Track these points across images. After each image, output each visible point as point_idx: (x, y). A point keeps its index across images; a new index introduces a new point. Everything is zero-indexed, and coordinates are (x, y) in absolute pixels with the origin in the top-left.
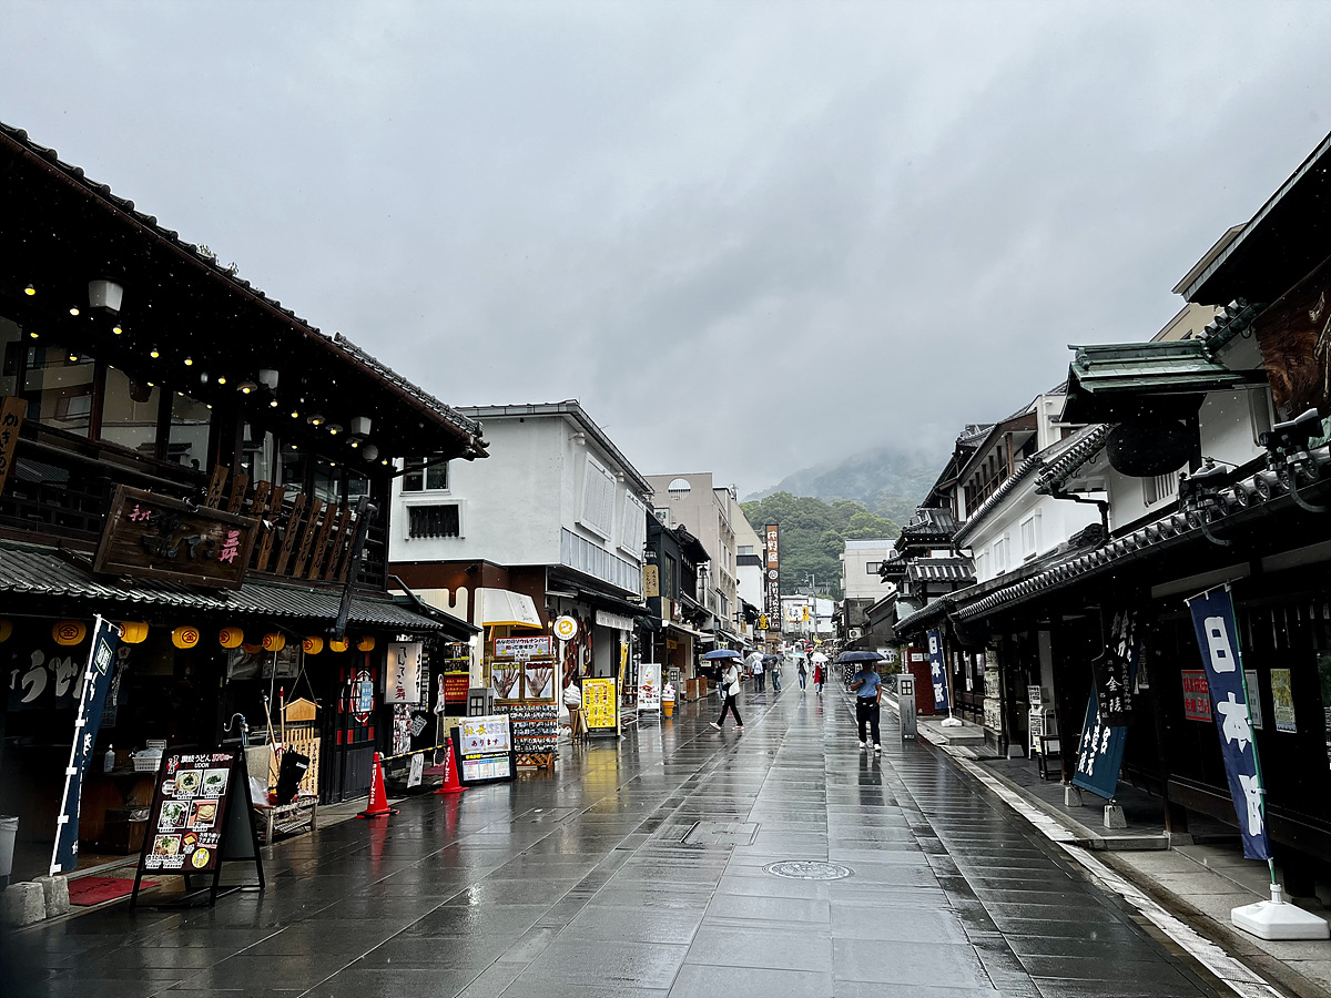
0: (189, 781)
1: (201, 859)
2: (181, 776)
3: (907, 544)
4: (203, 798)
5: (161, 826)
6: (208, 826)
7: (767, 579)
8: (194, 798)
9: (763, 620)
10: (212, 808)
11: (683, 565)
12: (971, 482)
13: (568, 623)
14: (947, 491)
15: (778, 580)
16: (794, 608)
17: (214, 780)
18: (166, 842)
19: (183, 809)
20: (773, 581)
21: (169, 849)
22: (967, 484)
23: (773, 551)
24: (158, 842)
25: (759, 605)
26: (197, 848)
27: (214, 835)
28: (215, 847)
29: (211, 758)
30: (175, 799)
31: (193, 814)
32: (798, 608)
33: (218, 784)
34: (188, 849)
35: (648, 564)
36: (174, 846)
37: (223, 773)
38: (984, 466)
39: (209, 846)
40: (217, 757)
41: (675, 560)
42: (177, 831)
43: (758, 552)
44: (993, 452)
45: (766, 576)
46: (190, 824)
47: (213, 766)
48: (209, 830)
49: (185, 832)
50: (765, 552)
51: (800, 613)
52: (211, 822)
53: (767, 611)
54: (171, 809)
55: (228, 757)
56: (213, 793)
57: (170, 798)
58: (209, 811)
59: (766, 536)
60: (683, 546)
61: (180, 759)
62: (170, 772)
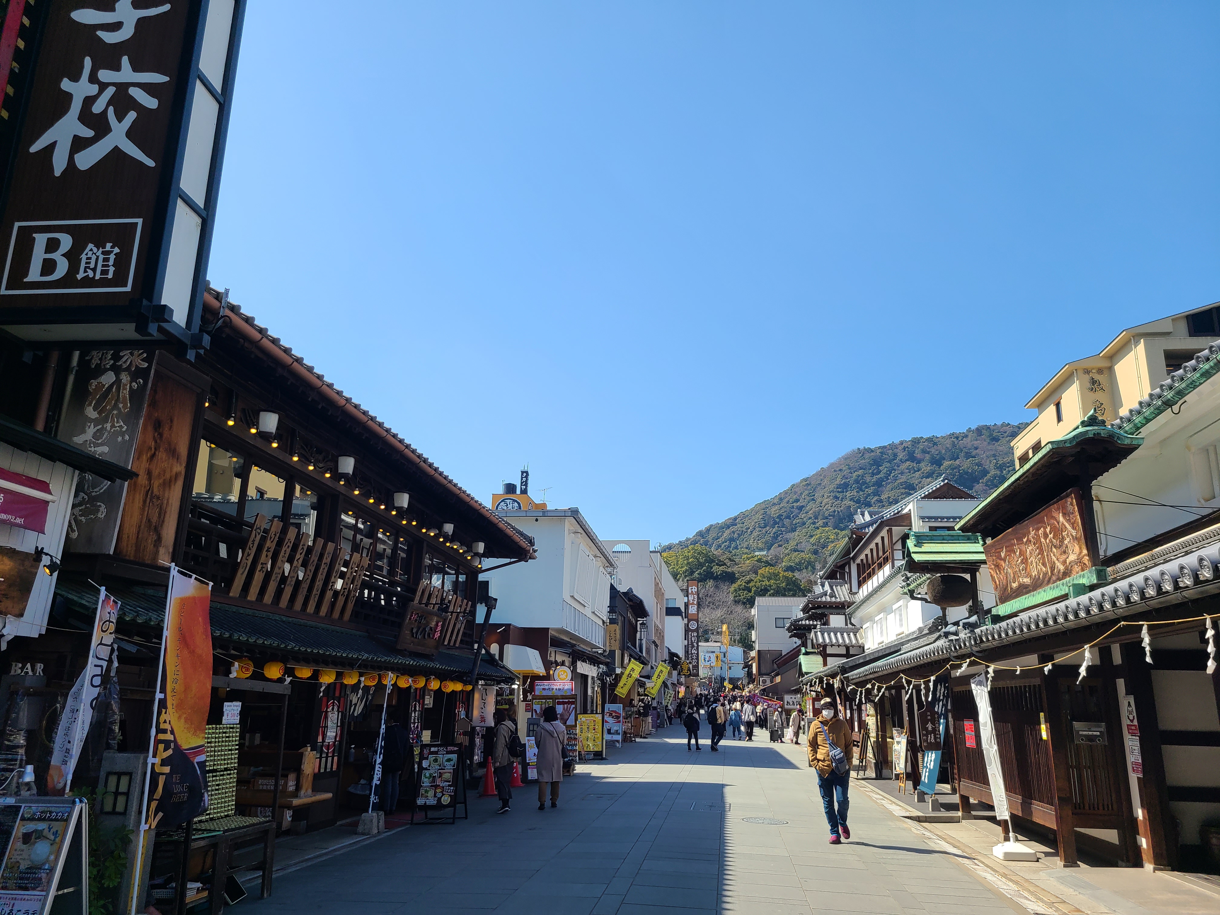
0: (436, 760)
1: (446, 800)
2: (432, 757)
3: (812, 609)
4: (444, 769)
5: (423, 783)
6: (448, 784)
7: (687, 630)
8: (439, 769)
9: (685, 667)
10: (450, 774)
11: (629, 620)
12: (862, 560)
13: (565, 671)
14: (842, 567)
15: (697, 630)
16: (707, 655)
17: (449, 760)
18: (427, 792)
19: (434, 775)
20: (693, 631)
21: (429, 795)
22: (858, 561)
23: (693, 604)
24: (422, 791)
25: (681, 653)
26: (443, 795)
27: (452, 788)
28: (453, 794)
29: (447, 749)
30: (429, 770)
31: (439, 778)
32: (711, 655)
33: (452, 763)
34: (439, 795)
35: (610, 623)
36: (431, 793)
37: (454, 757)
38: (872, 550)
39: (449, 794)
40: (450, 748)
41: (624, 618)
42: (431, 786)
43: (680, 604)
44: (878, 540)
45: (687, 626)
46: (438, 782)
47: (448, 753)
48: (449, 786)
49: (437, 787)
50: (687, 605)
51: (713, 659)
52: (450, 782)
53: (687, 657)
54: (427, 775)
55: (456, 749)
56: (449, 767)
57: (426, 769)
58: (447, 776)
59: (687, 591)
60: (630, 606)
61: (430, 750)
62: (425, 756)
